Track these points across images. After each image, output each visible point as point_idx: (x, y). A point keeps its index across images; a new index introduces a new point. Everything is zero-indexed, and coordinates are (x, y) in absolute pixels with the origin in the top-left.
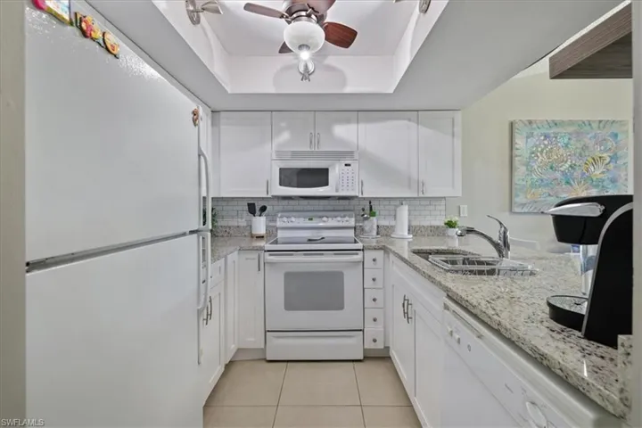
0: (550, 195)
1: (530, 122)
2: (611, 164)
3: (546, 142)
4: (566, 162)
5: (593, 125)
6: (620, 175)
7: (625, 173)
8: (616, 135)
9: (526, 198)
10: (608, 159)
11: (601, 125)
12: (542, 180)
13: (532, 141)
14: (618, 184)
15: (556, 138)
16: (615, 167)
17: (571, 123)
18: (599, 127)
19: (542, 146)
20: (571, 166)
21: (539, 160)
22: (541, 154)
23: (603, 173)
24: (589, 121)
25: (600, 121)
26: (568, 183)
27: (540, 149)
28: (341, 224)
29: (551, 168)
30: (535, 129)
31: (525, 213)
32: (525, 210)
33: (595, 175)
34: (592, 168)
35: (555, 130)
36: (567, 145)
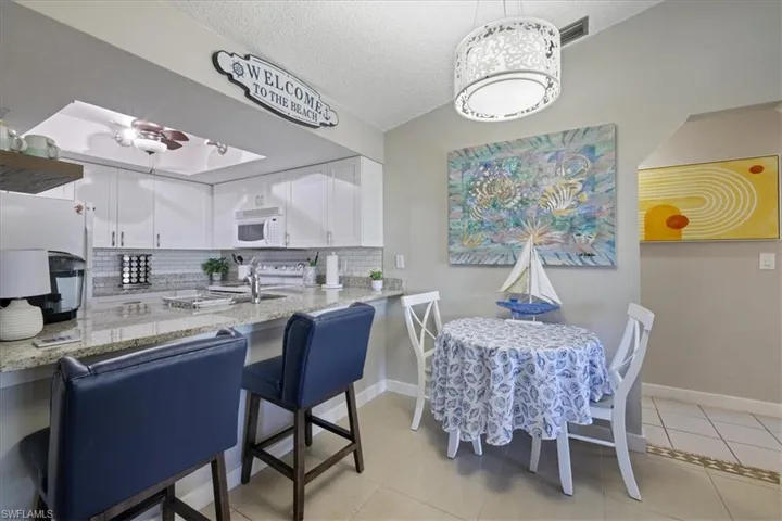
0: (492, 242)
1: (466, 151)
2: (584, 193)
3: (487, 173)
4: (514, 197)
5: (554, 140)
6: (600, 210)
7: (610, 205)
8: (592, 149)
9: (463, 245)
10: (580, 187)
11: (567, 138)
12: (482, 223)
13: (469, 174)
14: (597, 223)
15: (500, 166)
16: (591, 197)
17: (521, 142)
18: (563, 142)
19: (482, 179)
20: (521, 202)
21: (479, 197)
22: (481, 189)
23: (572, 207)
24: (547, 136)
25: (565, 133)
26: (517, 224)
27: (478, 183)
28: (294, 273)
29: (494, 206)
30: (472, 158)
31: (461, 265)
32: (462, 261)
33: (558, 211)
34: (554, 203)
35: (499, 155)
36: (514, 174)
